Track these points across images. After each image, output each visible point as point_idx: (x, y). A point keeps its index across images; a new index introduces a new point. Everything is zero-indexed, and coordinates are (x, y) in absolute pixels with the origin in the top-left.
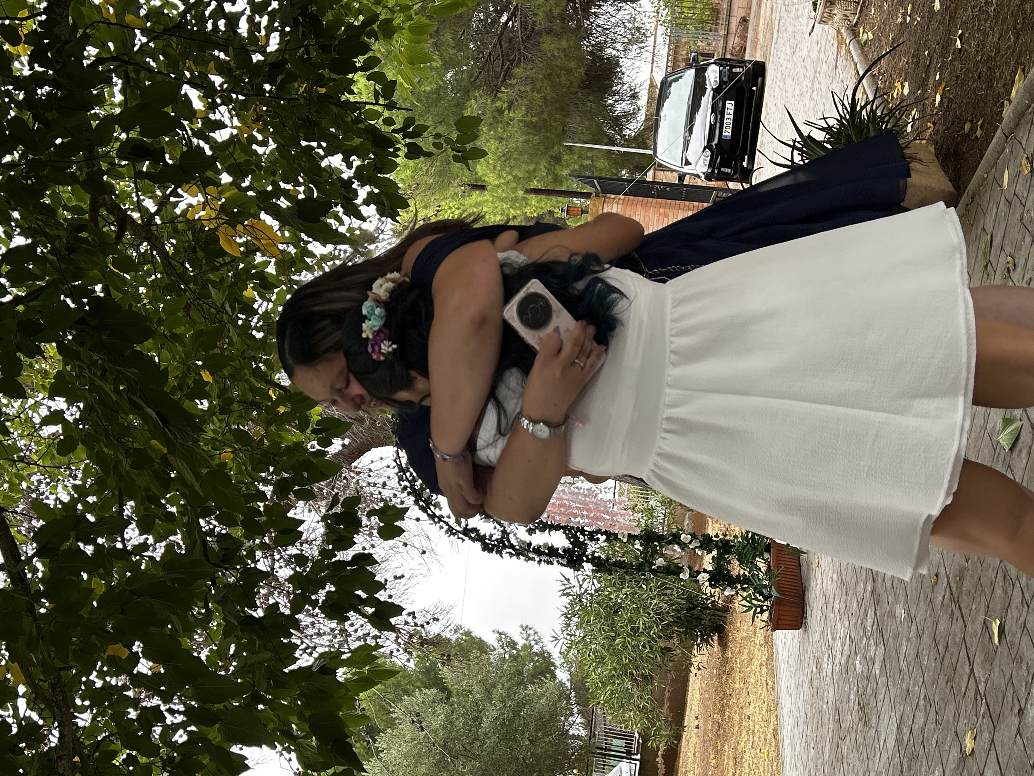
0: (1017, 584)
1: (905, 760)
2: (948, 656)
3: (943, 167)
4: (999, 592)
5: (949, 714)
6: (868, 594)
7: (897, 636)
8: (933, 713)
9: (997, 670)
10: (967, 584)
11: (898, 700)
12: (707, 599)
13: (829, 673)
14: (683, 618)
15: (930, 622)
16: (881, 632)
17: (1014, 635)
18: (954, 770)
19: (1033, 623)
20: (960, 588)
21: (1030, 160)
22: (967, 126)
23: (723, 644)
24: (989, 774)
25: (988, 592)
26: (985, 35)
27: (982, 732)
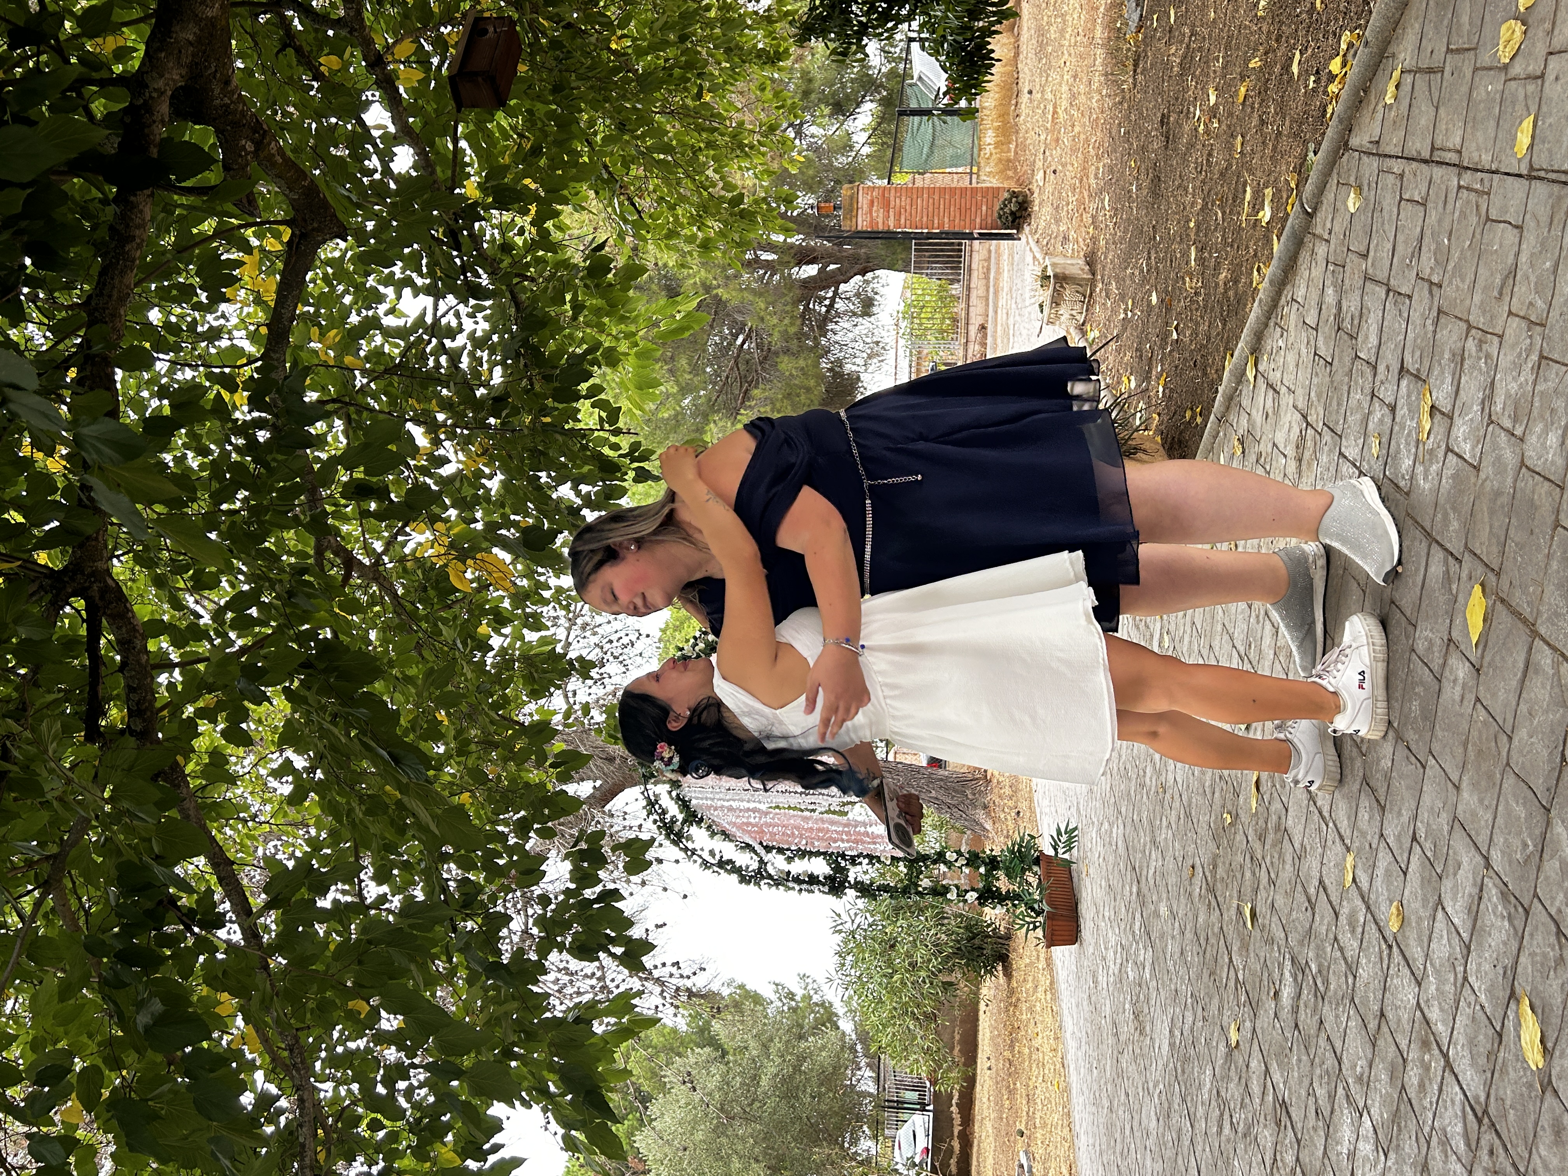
0: (1263, 865)
1: (1179, 1064)
2: (1208, 948)
4: (1248, 874)
5: (1214, 1008)
6: (1134, 896)
7: (1162, 936)
8: (1200, 1010)
9: (1252, 955)
10: (1221, 872)
11: (1168, 1002)
12: (989, 926)
13: (1105, 986)
14: (963, 948)
15: (1190, 915)
16: (1148, 934)
17: (1264, 917)
18: (1222, 1067)
19: (1280, 902)
20: (1214, 876)
21: (1242, 443)
22: (1188, 414)
23: (1008, 974)
24: (1254, 1064)
25: (1239, 876)
26: (1197, 324)
27: (1244, 1021)
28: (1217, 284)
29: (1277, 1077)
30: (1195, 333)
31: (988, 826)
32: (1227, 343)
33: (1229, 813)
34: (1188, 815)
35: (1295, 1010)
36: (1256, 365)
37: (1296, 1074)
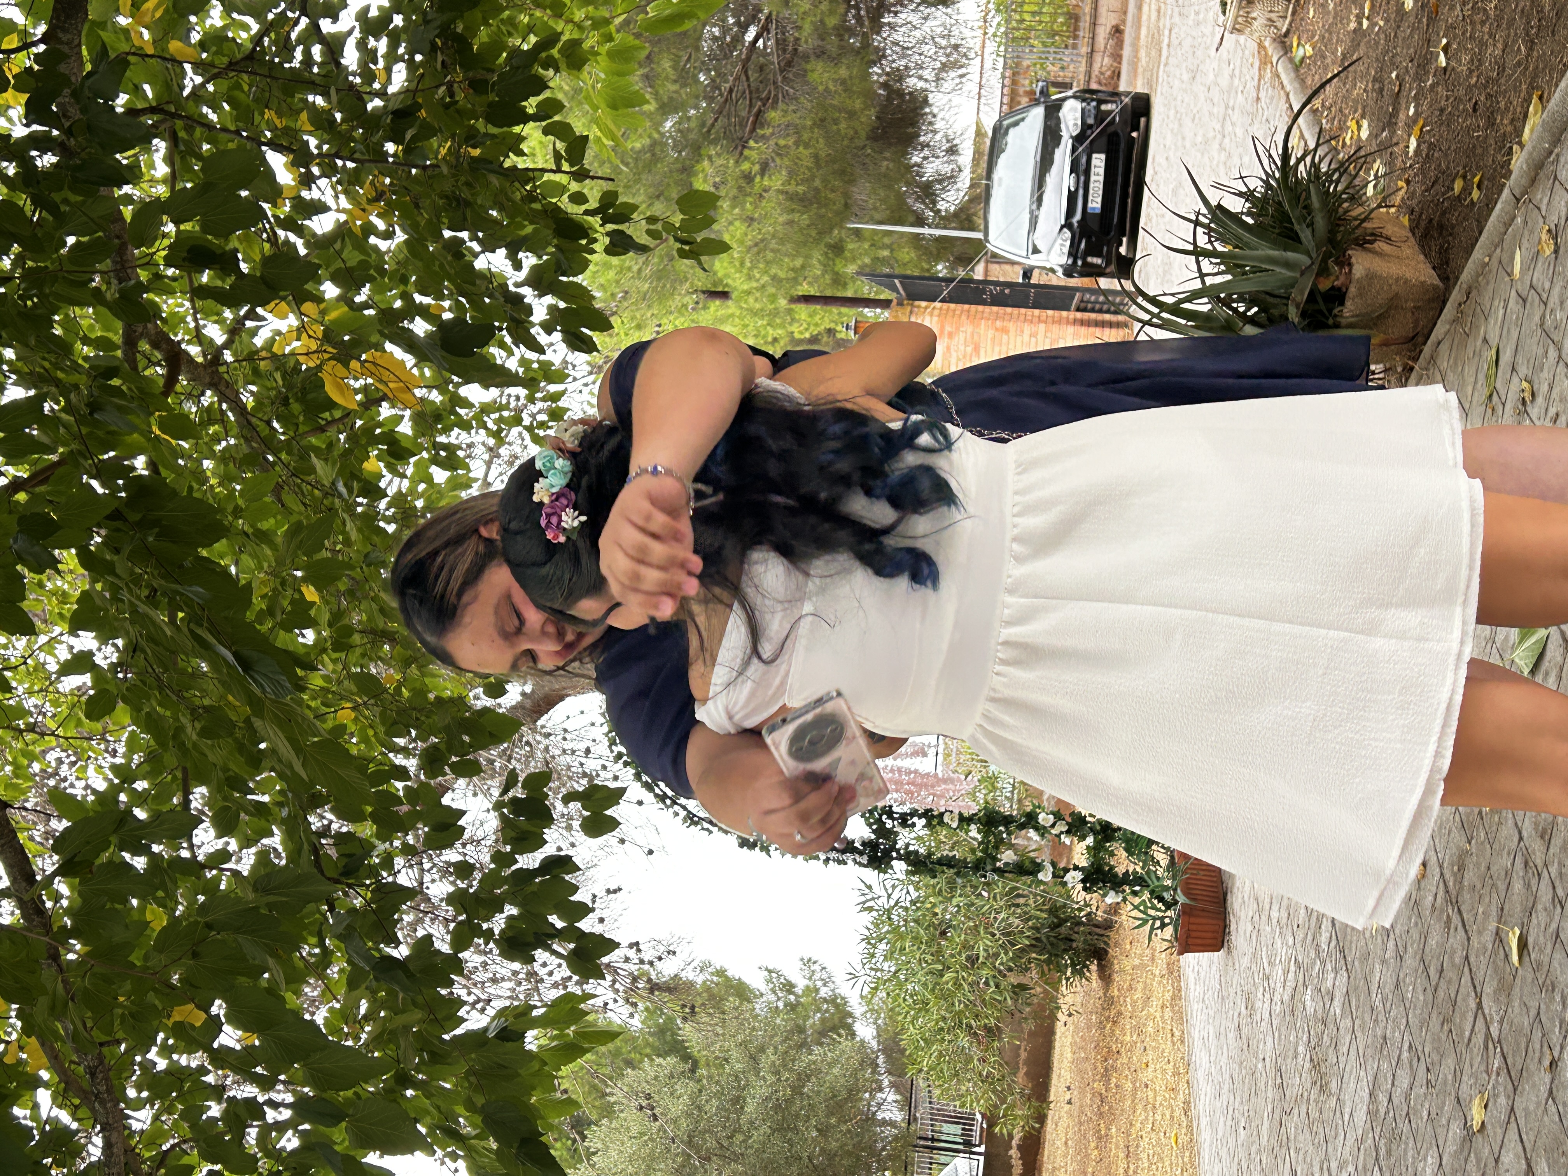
0: (1545, 874)
1: (1383, 1141)
2: (1443, 985)
3: (1422, 248)
4: (1518, 886)
5: (1446, 1072)
7: (1366, 956)
8: (1423, 1069)
9: (1516, 1003)
10: (1470, 876)
11: (1369, 1051)
12: (1080, 910)
13: (1266, 1016)
14: (1044, 939)
15: (1415, 934)
16: (1343, 951)
17: (1541, 951)
18: (1456, 1155)
20: (1459, 882)
21: (1554, 235)
22: (1458, 185)
23: (1106, 976)
24: (1507, 1158)
25: (1502, 886)
26: (1483, 45)
27: (1496, 1096)
30: (1477, 61)
32: (1534, 77)
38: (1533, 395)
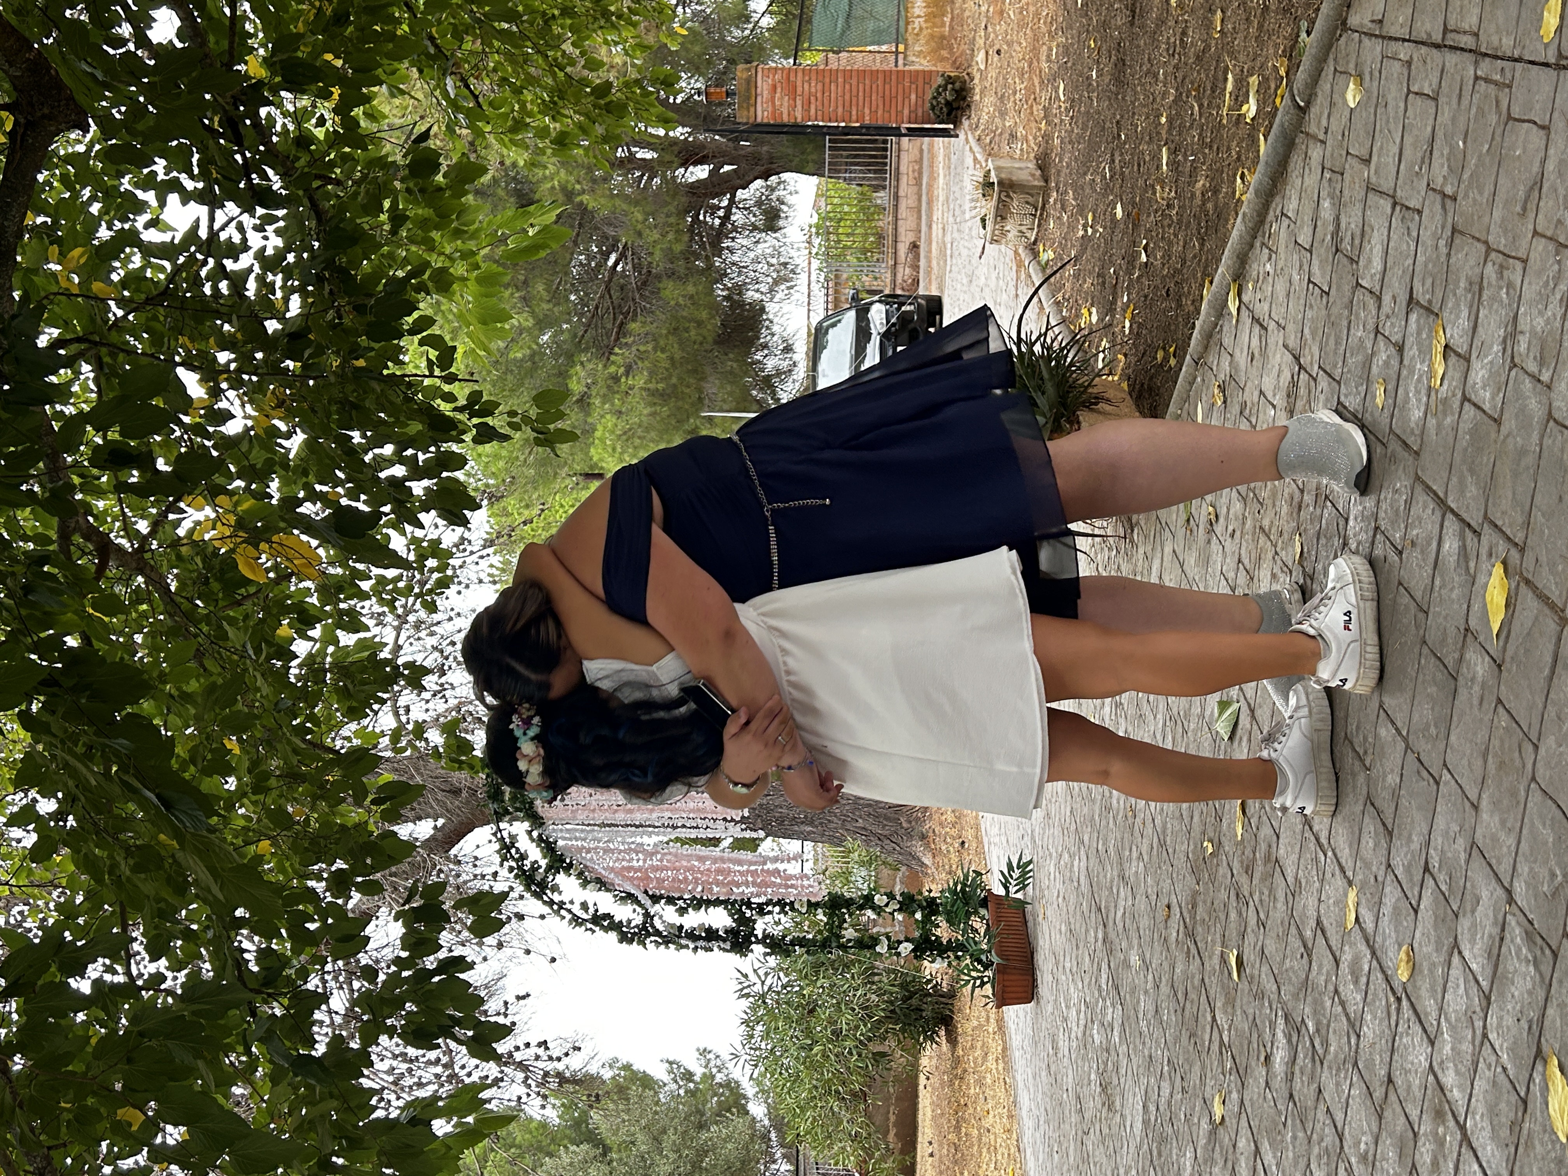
0: (1251, 903)
1: (1155, 1145)
2: (1188, 1005)
3: (1138, 406)
4: (1233, 915)
5: (1194, 1077)
6: (1100, 943)
7: (1133, 992)
8: (1179, 1079)
9: (1239, 1012)
10: (1200, 912)
11: (1141, 1070)
12: (929, 982)
13: (1067, 1053)
14: (898, 1011)
15: (1166, 965)
16: (1117, 988)
17: (1253, 967)
18: (1205, 1148)
19: (1271, 947)
20: (1193, 917)
21: (1222, 389)
22: (1160, 355)
23: (952, 1040)
24: (1242, 1143)
25: (1223, 917)
26: (1170, 243)
27: (1230, 1092)
28: (1193, 195)
29: (1269, 1158)
30: (1167, 255)
31: (927, 860)
32: (1206, 267)
33: (1211, 841)
34: (1162, 844)
35: (1290, 1077)
36: (1239, 295)
37: (1291, 1154)
38: (1217, 516)
